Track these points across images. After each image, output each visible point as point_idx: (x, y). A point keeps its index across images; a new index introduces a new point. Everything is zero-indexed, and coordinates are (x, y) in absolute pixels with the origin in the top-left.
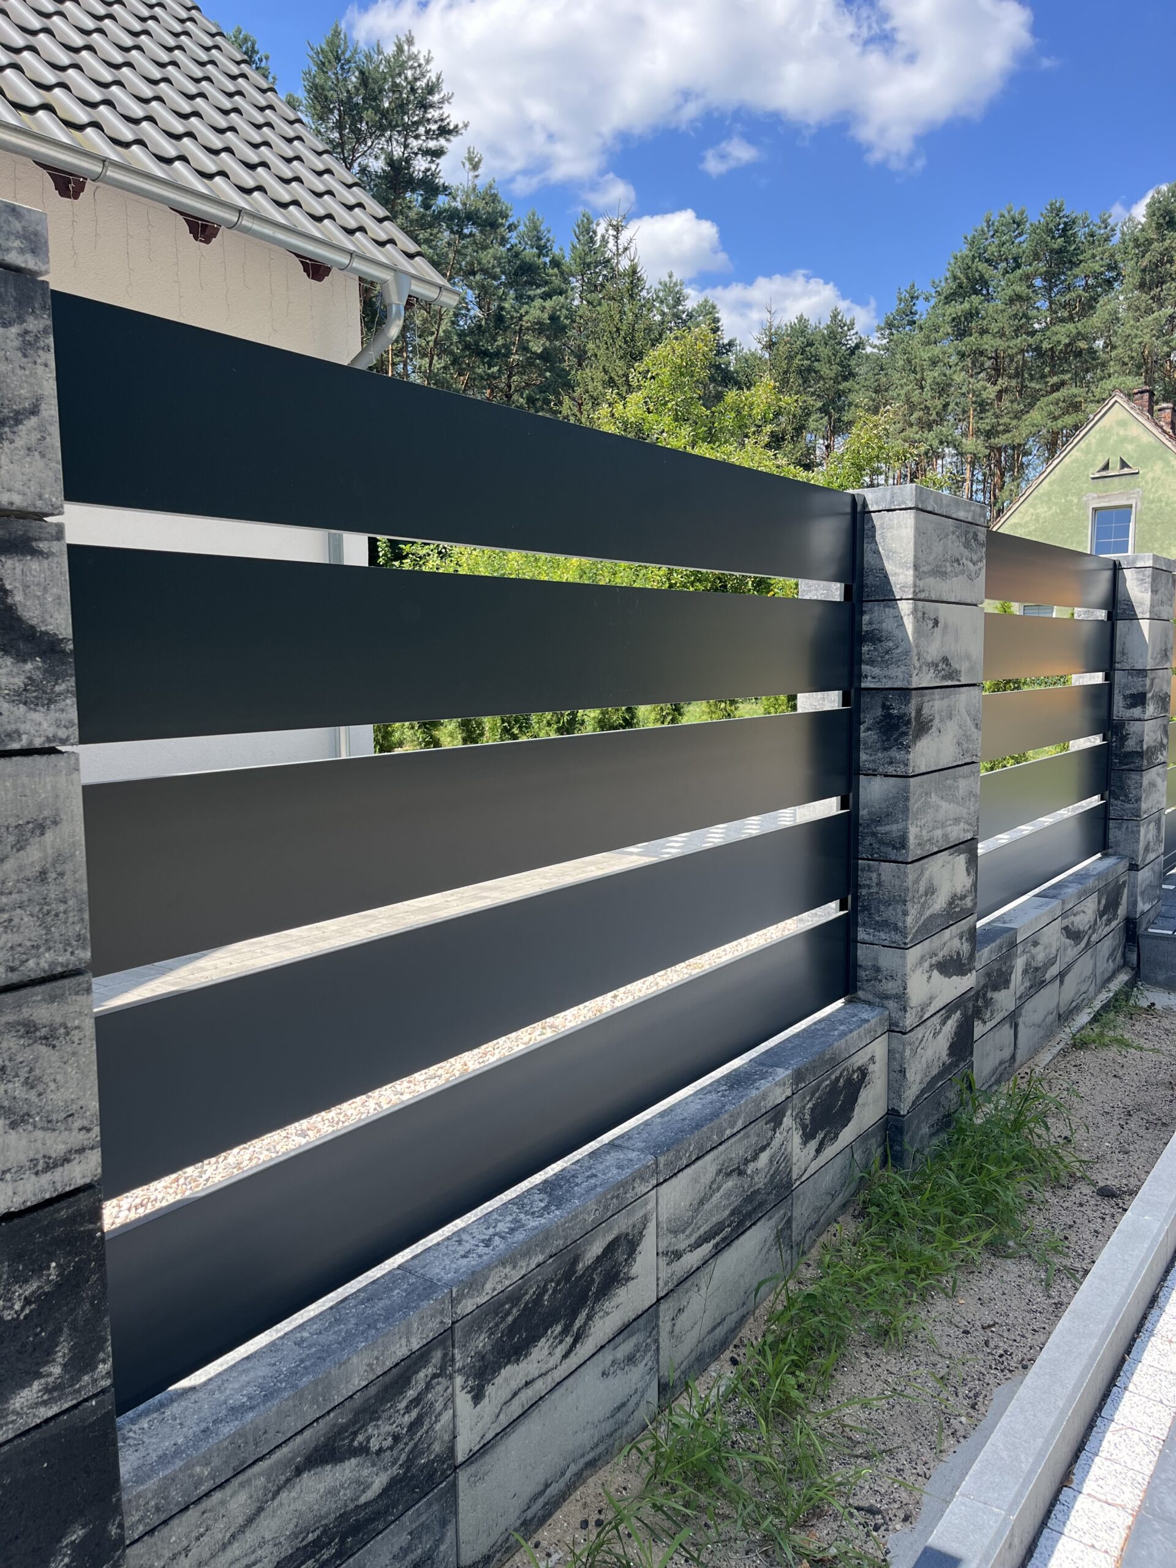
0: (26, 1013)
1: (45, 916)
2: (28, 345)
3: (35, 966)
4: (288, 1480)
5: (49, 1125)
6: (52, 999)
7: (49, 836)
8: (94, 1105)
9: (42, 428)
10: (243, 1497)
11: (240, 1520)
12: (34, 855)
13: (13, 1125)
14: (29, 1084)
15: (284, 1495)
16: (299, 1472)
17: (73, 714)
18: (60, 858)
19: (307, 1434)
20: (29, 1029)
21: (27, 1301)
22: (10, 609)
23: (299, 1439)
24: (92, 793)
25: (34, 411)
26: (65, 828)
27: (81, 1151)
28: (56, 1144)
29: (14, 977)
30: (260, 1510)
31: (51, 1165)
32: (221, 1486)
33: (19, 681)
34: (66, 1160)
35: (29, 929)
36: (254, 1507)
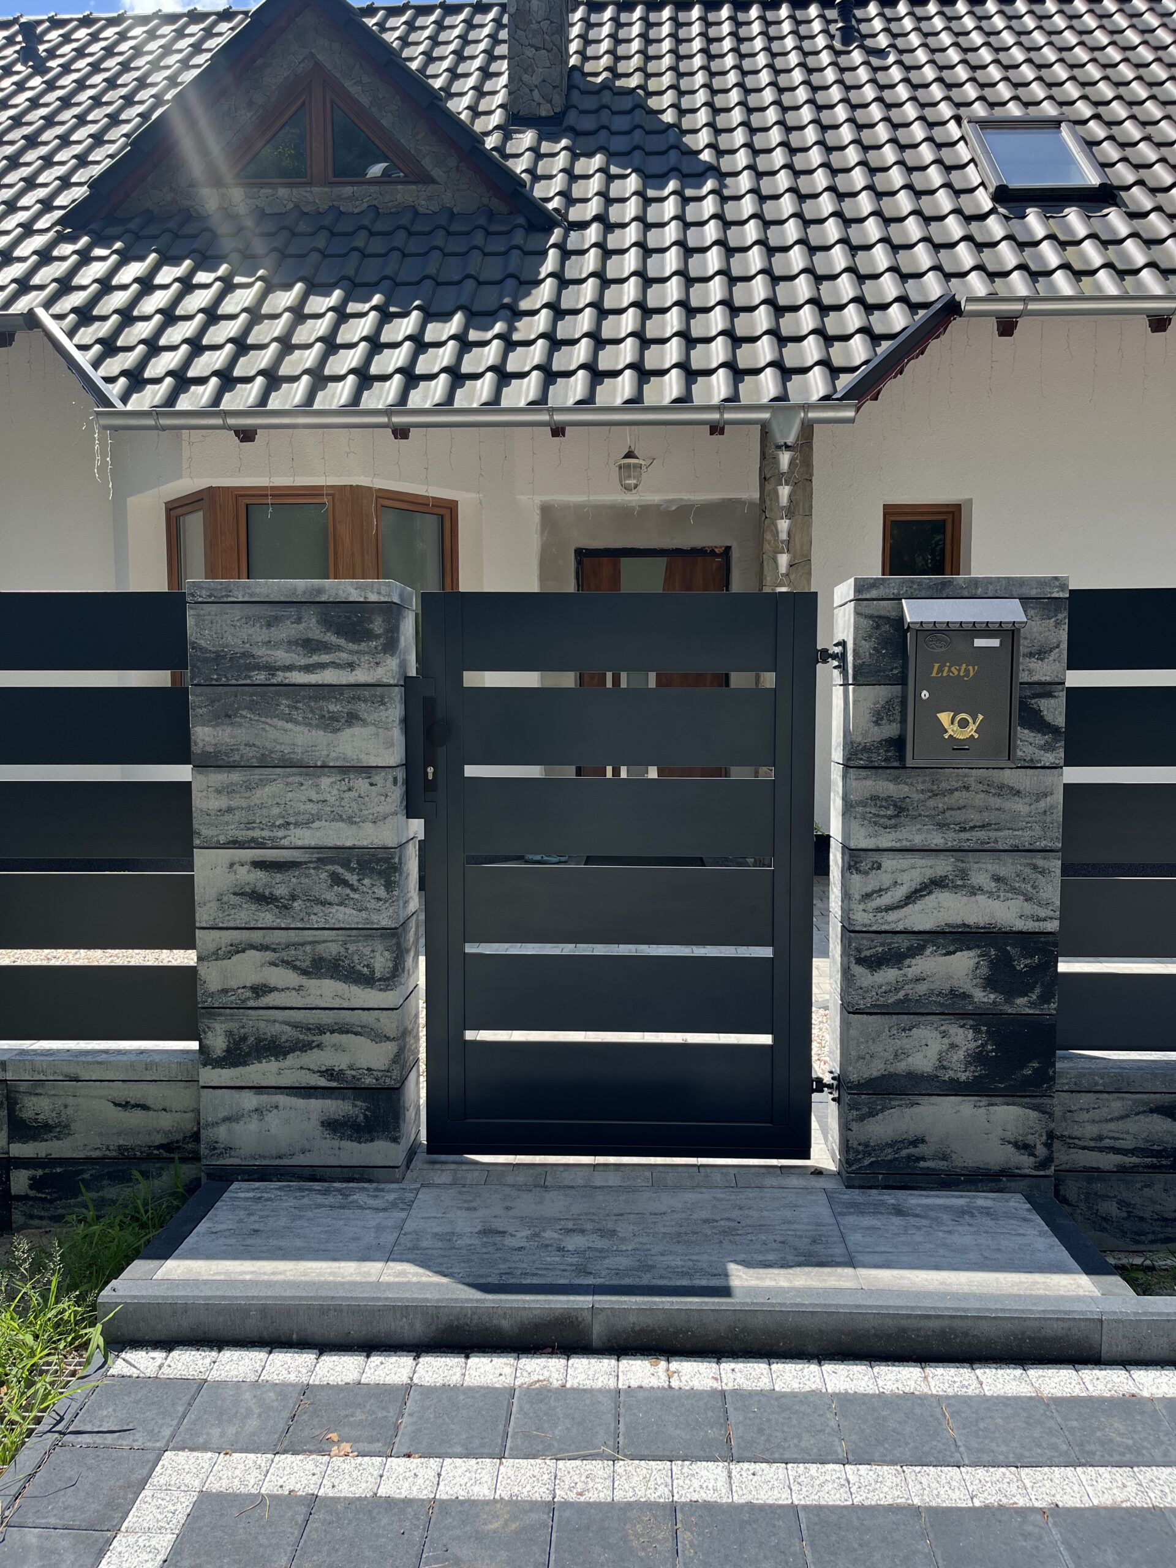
0: (1034, 861)
1: (1044, 828)
2: (1058, 624)
3: (1038, 845)
4: (1144, 1112)
5: (1040, 904)
6: (1045, 858)
7: (1048, 799)
8: (1058, 903)
9: (1060, 653)
10: (1119, 1104)
11: (1117, 1114)
12: (1042, 805)
13: (1026, 900)
14: (1034, 887)
15: (1141, 1117)
16: (1152, 1111)
17: (1062, 755)
18: (1052, 807)
19: (1158, 1096)
20: (1035, 867)
21: (1026, 966)
22: (1042, 717)
23: (1152, 1096)
24: (1068, 787)
25: (1058, 646)
26: (1055, 796)
27: (1051, 918)
28: (1043, 913)
29: (1031, 847)
30: (1127, 1116)
31: (1039, 920)
32: (1108, 1092)
33: (1042, 742)
34: (1045, 920)
35: (1038, 831)
36: (1124, 1113)
